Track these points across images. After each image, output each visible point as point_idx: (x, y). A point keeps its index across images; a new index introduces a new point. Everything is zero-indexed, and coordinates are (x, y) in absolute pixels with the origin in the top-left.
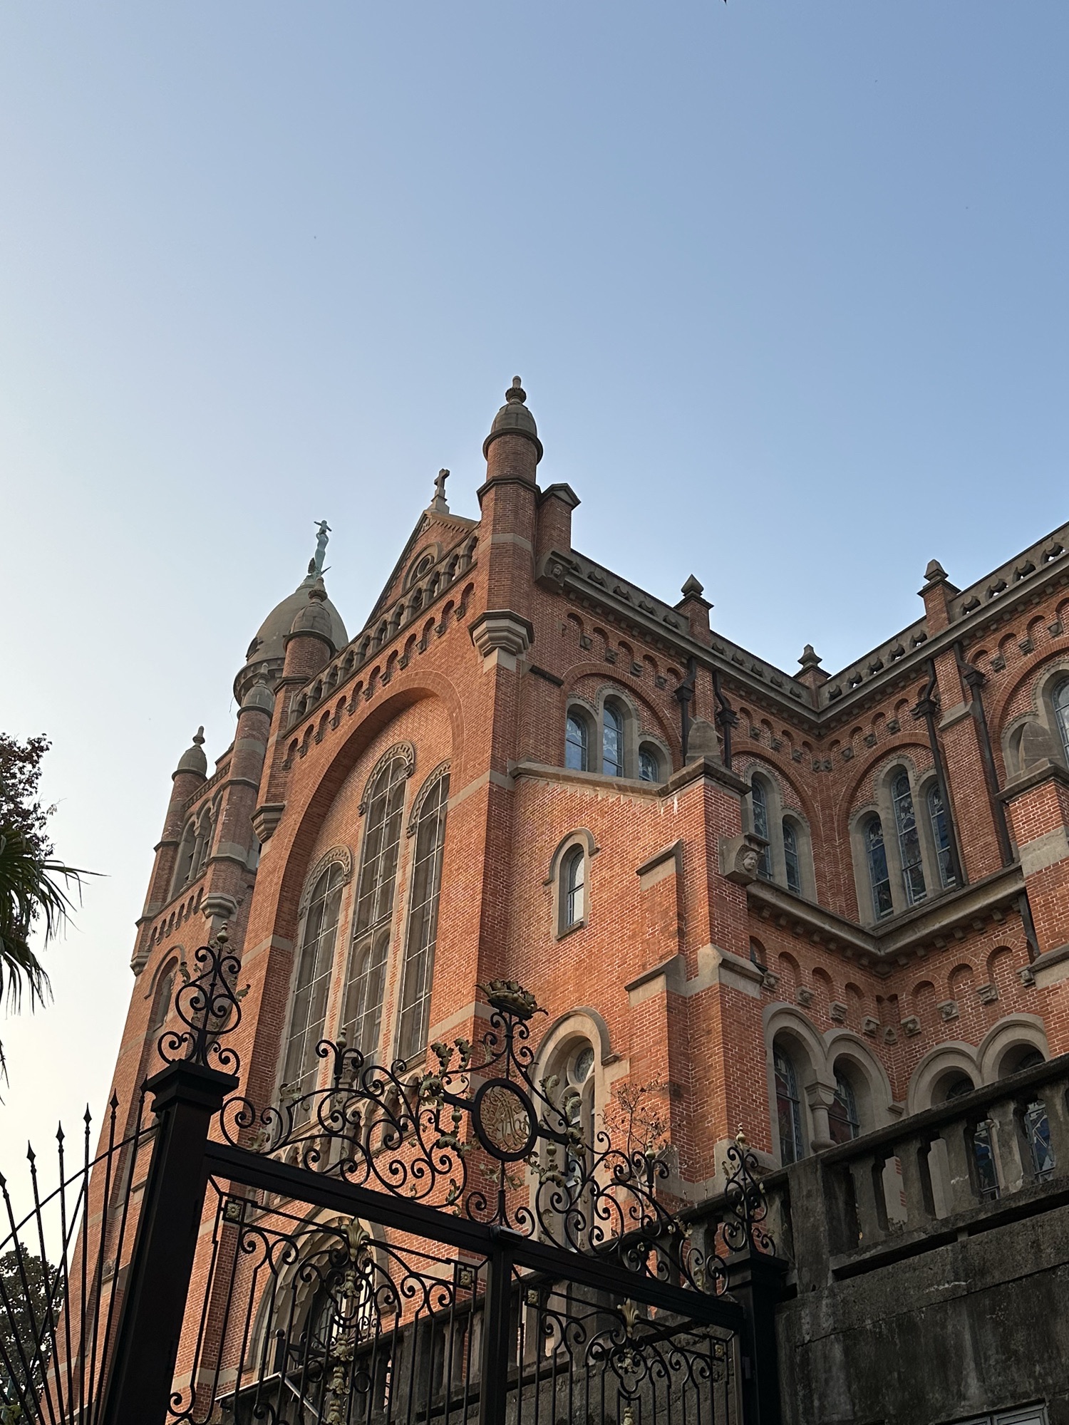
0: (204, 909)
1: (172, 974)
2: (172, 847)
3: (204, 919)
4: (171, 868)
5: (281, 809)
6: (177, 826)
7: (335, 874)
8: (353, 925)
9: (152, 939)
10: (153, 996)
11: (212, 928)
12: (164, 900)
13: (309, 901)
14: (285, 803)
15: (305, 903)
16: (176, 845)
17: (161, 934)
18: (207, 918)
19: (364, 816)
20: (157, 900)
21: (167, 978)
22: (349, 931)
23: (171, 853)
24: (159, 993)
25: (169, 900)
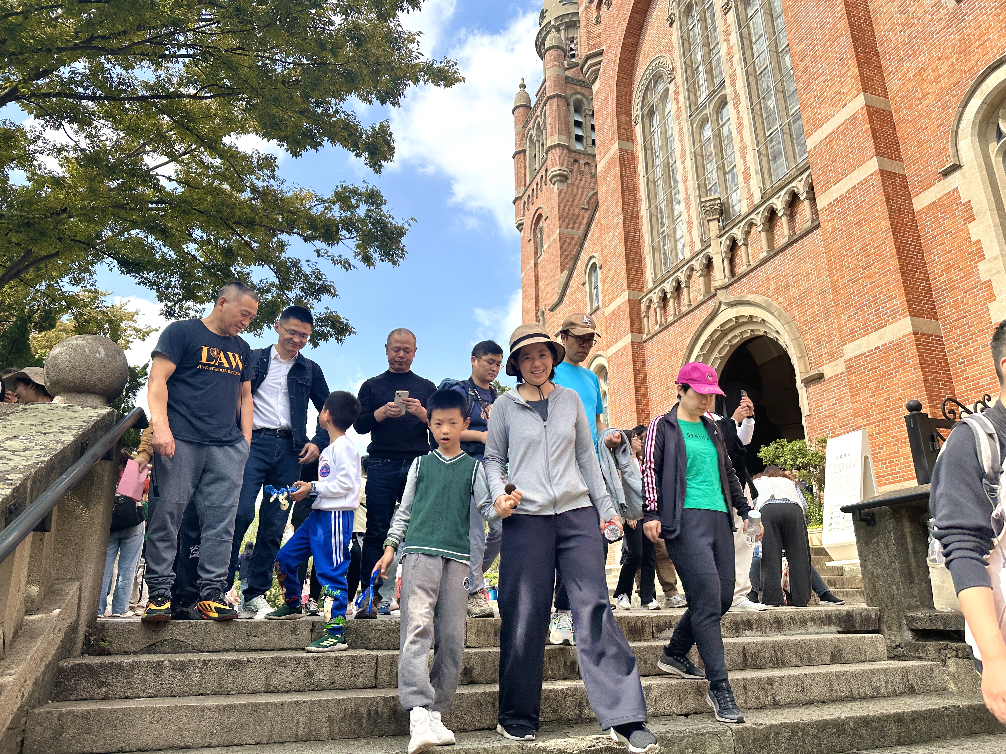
0: (551, 180)
1: (541, 224)
2: (523, 154)
3: (552, 186)
4: (525, 166)
5: (601, 53)
6: (522, 140)
7: (657, 81)
8: (686, 107)
9: (524, 209)
10: (533, 239)
11: (558, 190)
12: (525, 185)
13: (640, 109)
14: (603, 48)
15: (636, 111)
16: (524, 151)
17: (528, 204)
18: (554, 184)
19: (674, 25)
20: (521, 186)
21: (538, 227)
22: (683, 112)
23: (522, 157)
24: (535, 237)
25: (528, 183)
